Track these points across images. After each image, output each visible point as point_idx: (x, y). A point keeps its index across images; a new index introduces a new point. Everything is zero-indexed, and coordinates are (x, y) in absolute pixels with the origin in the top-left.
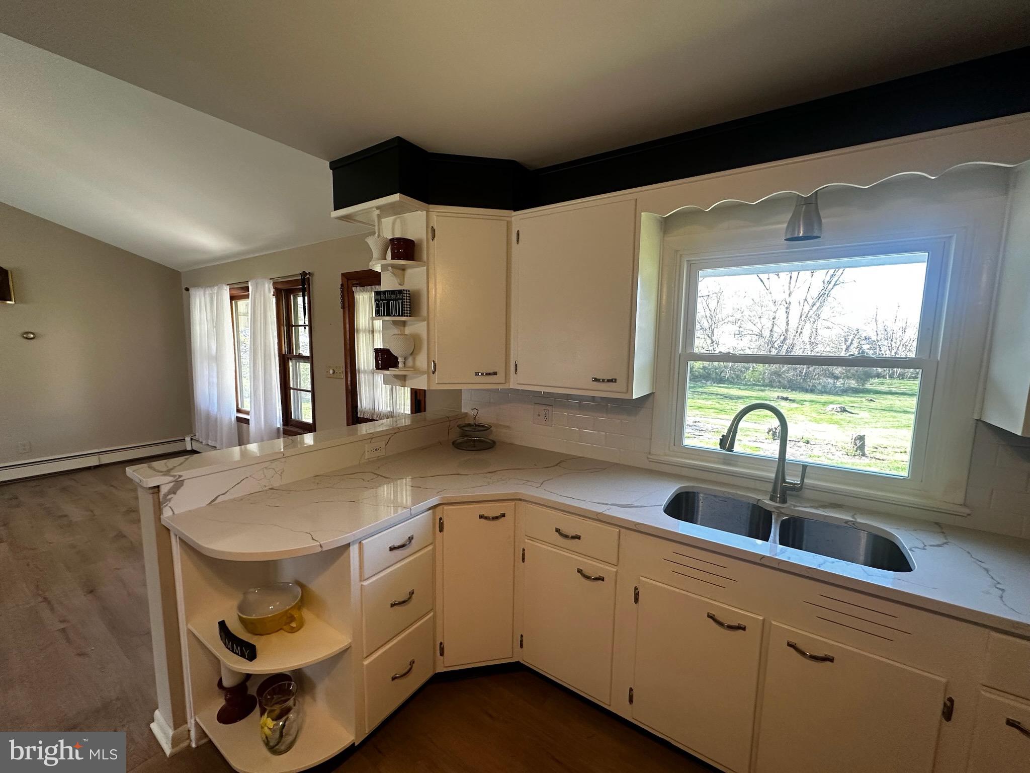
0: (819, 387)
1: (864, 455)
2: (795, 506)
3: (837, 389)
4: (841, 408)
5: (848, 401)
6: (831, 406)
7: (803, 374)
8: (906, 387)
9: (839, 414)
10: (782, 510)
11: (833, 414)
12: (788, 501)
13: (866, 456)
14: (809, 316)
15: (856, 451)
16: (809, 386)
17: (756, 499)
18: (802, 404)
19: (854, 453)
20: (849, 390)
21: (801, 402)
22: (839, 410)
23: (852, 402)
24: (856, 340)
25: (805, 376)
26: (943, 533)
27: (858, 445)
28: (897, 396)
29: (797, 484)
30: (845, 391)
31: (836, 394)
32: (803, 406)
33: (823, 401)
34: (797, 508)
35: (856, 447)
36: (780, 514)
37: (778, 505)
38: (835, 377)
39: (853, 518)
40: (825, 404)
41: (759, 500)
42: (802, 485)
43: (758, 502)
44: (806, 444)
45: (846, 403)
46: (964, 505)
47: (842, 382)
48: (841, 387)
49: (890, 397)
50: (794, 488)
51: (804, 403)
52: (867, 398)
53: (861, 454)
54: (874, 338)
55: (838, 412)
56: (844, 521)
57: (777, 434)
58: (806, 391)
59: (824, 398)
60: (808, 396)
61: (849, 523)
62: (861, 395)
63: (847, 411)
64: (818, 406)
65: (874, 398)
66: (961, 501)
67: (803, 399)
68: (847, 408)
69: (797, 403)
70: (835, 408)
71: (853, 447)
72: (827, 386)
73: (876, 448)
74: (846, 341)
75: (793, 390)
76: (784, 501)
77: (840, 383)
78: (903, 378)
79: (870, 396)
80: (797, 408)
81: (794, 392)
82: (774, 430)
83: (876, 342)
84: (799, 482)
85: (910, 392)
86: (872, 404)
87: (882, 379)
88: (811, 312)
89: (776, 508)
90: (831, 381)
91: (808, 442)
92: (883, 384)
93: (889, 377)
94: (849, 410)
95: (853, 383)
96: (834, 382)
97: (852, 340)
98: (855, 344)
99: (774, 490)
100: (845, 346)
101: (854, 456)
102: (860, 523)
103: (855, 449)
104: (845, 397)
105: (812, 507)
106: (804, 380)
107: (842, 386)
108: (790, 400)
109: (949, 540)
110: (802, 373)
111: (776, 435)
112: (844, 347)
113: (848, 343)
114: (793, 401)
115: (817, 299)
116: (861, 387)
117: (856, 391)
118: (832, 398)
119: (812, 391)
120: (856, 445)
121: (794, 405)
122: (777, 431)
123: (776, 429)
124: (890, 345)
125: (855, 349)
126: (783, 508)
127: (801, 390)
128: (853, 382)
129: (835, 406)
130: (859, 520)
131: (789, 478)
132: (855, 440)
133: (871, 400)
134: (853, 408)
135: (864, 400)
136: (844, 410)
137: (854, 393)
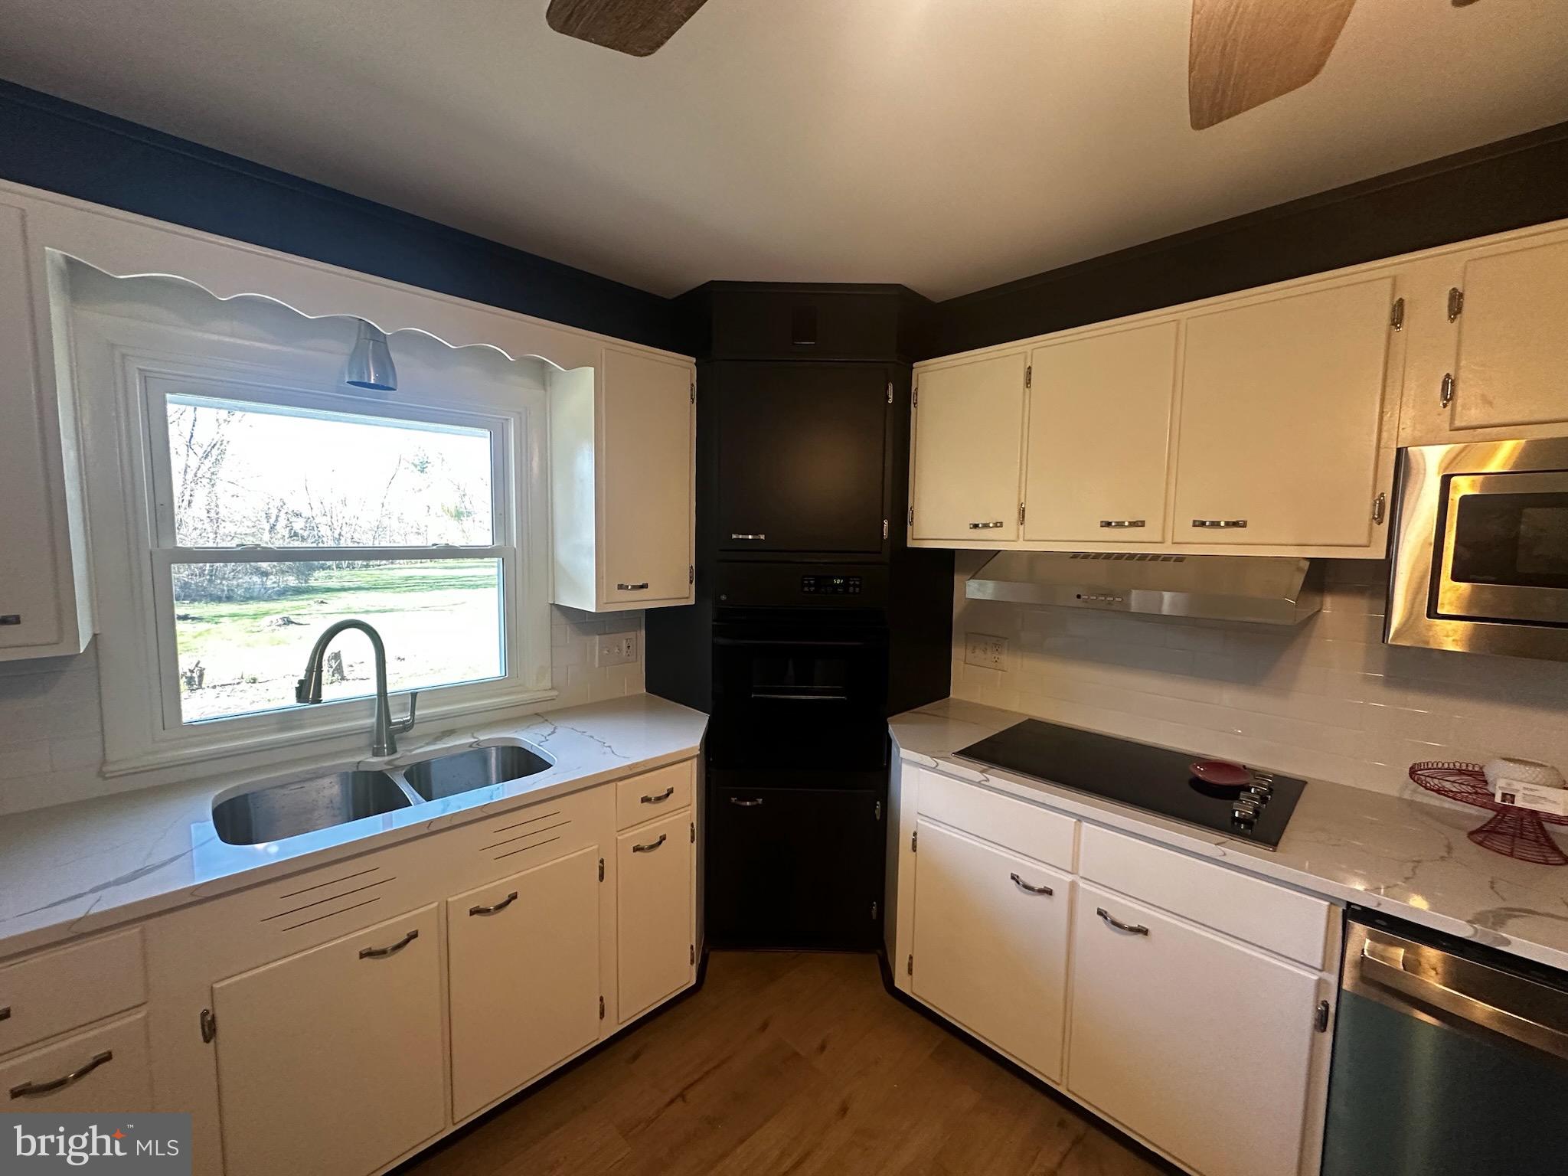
0: (240, 592)
1: (343, 678)
2: (410, 751)
3: (270, 591)
4: (283, 619)
5: (292, 607)
6: (266, 620)
7: (206, 572)
8: (359, 579)
9: (283, 628)
10: (397, 763)
11: (273, 630)
12: (398, 749)
13: (347, 680)
14: (199, 475)
15: (333, 676)
16: (223, 591)
17: (354, 763)
18: (216, 623)
19: (330, 679)
20: (287, 591)
21: (216, 619)
22: (281, 622)
23: (298, 608)
24: (282, 515)
25: (211, 576)
26: (547, 720)
27: (334, 666)
28: (352, 592)
29: (408, 721)
30: (283, 593)
31: (270, 599)
32: (219, 625)
33: (251, 613)
34: (414, 752)
35: (331, 670)
36: (397, 768)
37: (386, 758)
38: (263, 572)
39: (474, 738)
40: (255, 616)
41: (359, 763)
42: (413, 721)
43: (357, 767)
44: (253, 685)
45: (287, 611)
46: (553, 688)
47: (275, 580)
48: (274, 588)
49: (343, 594)
50: (406, 727)
51: (221, 620)
52: (316, 600)
53: (340, 678)
54: (306, 513)
55: (280, 626)
56: (468, 745)
57: (196, 679)
58: (219, 599)
59: (252, 607)
60: (225, 608)
61: (474, 745)
62: (306, 596)
63: (293, 622)
64: (247, 622)
65: (325, 599)
66: (549, 685)
67: (218, 614)
68: (292, 618)
69: (208, 622)
70: (275, 621)
71: (328, 671)
72: (254, 588)
73: (351, 666)
74: (268, 517)
75: (193, 601)
76: (393, 751)
77: (271, 581)
78: (354, 568)
79: (317, 596)
80: (208, 630)
81: (196, 603)
82: (189, 674)
83: (312, 519)
84: (409, 718)
85: (367, 586)
86: (324, 608)
87: (328, 571)
88: (204, 468)
89: (389, 763)
90: (256, 579)
91: (254, 681)
92: (331, 577)
93: (337, 568)
94: (294, 621)
95: (292, 581)
96: (262, 581)
97: (277, 516)
98: (282, 522)
99: (379, 741)
100: (268, 524)
101: (331, 683)
102: (485, 740)
103: (331, 673)
104: (284, 601)
105: (428, 744)
106: (210, 581)
107: (275, 585)
108: (193, 619)
109: (556, 724)
110: (205, 570)
111: (195, 682)
112: (267, 527)
113: (272, 521)
114: (200, 619)
115: (210, 447)
116: (303, 585)
117: (298, 591)
118: (264, 606)
119: (229, 599)
120: (331, 667)
121: (201, 626)
122: (194, 675)
123: (192, 671)
124: (330, 524)
125: (283, 530)
126: (397, 759)
127: (208, 600)
128: (291, 578)
129: (275, 618)
130: (482, 738)
131: (395, 717)
132: (328, 661)
133: (322, 602)
134: (300, 617)
135: (311, 602)
136: (288, 622)
137: (296, 594)
